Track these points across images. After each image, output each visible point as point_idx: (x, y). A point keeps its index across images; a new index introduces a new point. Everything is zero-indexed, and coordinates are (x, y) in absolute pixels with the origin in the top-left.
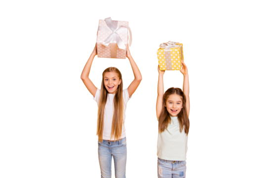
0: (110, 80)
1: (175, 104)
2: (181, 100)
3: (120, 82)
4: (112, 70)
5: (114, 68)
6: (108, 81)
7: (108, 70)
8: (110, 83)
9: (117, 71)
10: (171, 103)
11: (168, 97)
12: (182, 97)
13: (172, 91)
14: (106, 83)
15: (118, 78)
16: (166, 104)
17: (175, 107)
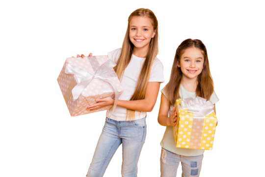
0: (140, 30)
1: (193, 62)
2: (202, 56)
3: (154, 34)
4: (143, 13)
5: (146, 11)
6: (136, 31)
7: (137, 14)
8: (139, 35)
9: (152, 15)
10: (187, 60)
11: (183, 53)
12: (203, 52)
13: (188, 44)
14: (133, 34)
15: (152, 28)
16: (179, 63)
17: (193, 66)
